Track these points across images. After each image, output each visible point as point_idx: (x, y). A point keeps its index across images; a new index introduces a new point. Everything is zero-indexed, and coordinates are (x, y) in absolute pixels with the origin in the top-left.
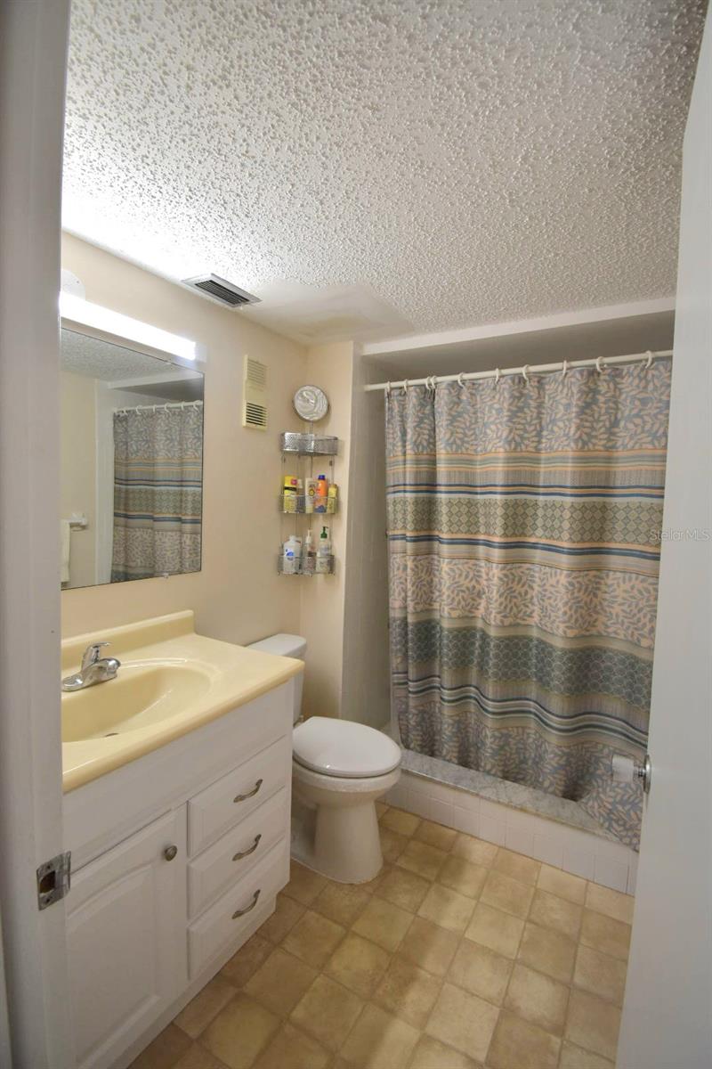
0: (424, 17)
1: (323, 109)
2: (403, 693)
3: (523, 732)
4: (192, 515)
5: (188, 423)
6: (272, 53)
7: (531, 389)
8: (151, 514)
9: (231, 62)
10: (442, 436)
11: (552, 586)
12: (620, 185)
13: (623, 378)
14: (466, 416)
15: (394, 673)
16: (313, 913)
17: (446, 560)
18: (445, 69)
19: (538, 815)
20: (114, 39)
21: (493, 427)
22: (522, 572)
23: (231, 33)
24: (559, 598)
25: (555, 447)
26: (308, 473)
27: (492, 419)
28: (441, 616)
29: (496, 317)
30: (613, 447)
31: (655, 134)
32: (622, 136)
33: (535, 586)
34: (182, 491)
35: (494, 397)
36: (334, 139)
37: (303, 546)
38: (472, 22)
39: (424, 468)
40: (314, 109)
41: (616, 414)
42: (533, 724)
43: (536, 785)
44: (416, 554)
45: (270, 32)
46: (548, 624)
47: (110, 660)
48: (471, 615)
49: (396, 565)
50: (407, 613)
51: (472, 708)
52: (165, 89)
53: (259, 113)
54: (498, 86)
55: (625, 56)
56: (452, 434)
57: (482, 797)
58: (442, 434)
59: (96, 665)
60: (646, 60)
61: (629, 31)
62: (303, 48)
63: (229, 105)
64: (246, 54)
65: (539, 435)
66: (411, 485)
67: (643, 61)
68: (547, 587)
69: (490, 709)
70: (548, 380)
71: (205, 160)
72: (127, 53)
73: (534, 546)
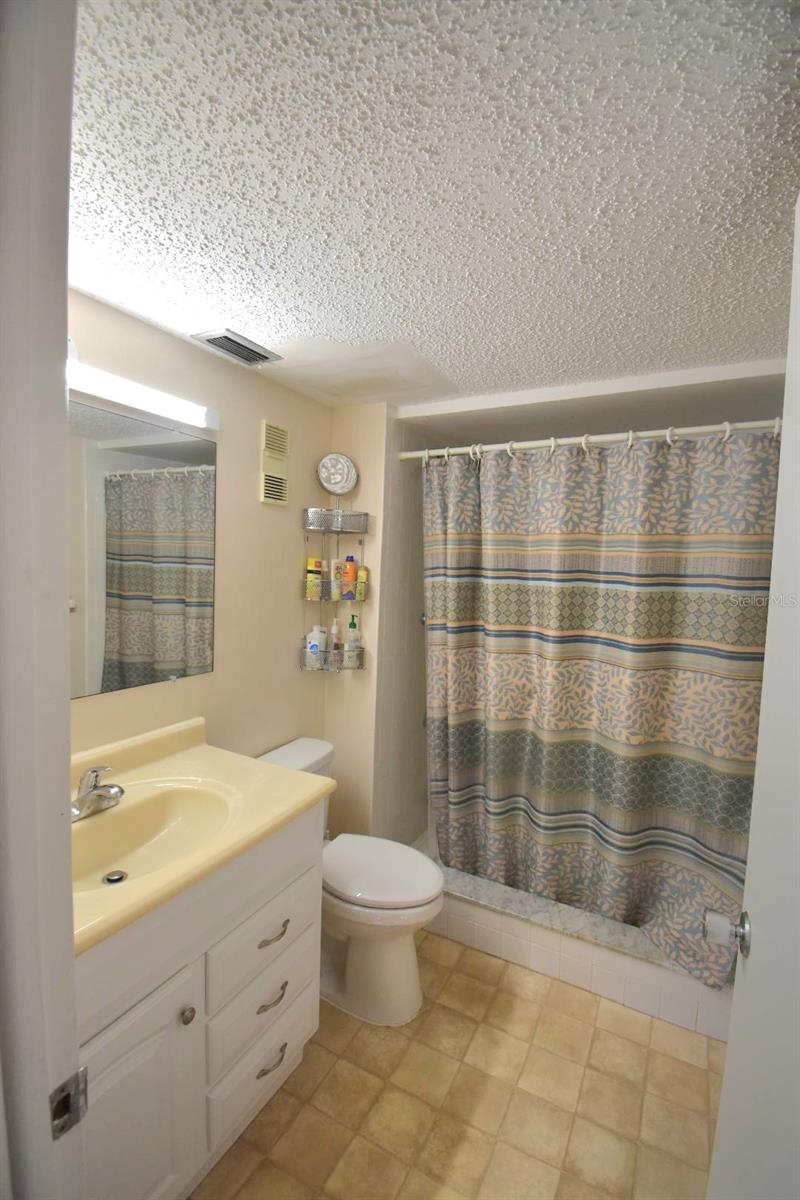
0: (502, 49)
1: (371, 151)
2: (442, 803)
3: (579, 849)
4: (197, 597)
5: (193, 491)
6: (315, 85)
7: (591, 462)
8: (150, 594)
9: (264, 94)
10: (489, 512)
11: (613, 686)
12: (710, 242)
13: (696, 452)
14: (516, 491)
15: (432, 781)
16: (345, 1062)
17: (493, 655)
18: (521, 109)
19: (596, 944)
20: (121, 63)
21: (548, 505)
22: (580, 670)
23: (266, 60)
24: (622, 700)
25: (619, 529)
26: (334, 551)
27: (545, 496)
28: (486, 717)
29: (554, 379)
30: (685, 530)
31: (758, 187)
32: (720, 189)
33: (594, 686)
34: (185, 568)
35: (549, 470)
36: (382, 185)
37: (328, 634)
38: (558, 57)
39: (468, 549)
40: (360, 150)
41: (688, 493)
42: (590, 840)
43: (592, 907)
44: (459, 647)
45: (314, 61)
46: (609, 729)
47: (112, 787)
48: (520, 716)
49: (435, 659)
50: (447, 713)
51: (521, 820)
52: (181, 123)
53: (295, 153)
54: (582, 130)
55: (735, 101)
56: (500, 511)
57: (535, 924)
58: (489, 511)
59: (95, 792)
60: (759, 105)
61: (743, 72)
62: (353, 81)
63: (259, 143)
64: (283, 86)
65: (600, 514)
66: (452, 569)
67: (755, 107)
68: (608, 687)
69: (542, 824)
70: (610, 451)
71: (226, 204)
72: (136, 80)
73: (593, 640)
